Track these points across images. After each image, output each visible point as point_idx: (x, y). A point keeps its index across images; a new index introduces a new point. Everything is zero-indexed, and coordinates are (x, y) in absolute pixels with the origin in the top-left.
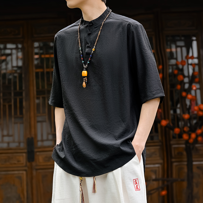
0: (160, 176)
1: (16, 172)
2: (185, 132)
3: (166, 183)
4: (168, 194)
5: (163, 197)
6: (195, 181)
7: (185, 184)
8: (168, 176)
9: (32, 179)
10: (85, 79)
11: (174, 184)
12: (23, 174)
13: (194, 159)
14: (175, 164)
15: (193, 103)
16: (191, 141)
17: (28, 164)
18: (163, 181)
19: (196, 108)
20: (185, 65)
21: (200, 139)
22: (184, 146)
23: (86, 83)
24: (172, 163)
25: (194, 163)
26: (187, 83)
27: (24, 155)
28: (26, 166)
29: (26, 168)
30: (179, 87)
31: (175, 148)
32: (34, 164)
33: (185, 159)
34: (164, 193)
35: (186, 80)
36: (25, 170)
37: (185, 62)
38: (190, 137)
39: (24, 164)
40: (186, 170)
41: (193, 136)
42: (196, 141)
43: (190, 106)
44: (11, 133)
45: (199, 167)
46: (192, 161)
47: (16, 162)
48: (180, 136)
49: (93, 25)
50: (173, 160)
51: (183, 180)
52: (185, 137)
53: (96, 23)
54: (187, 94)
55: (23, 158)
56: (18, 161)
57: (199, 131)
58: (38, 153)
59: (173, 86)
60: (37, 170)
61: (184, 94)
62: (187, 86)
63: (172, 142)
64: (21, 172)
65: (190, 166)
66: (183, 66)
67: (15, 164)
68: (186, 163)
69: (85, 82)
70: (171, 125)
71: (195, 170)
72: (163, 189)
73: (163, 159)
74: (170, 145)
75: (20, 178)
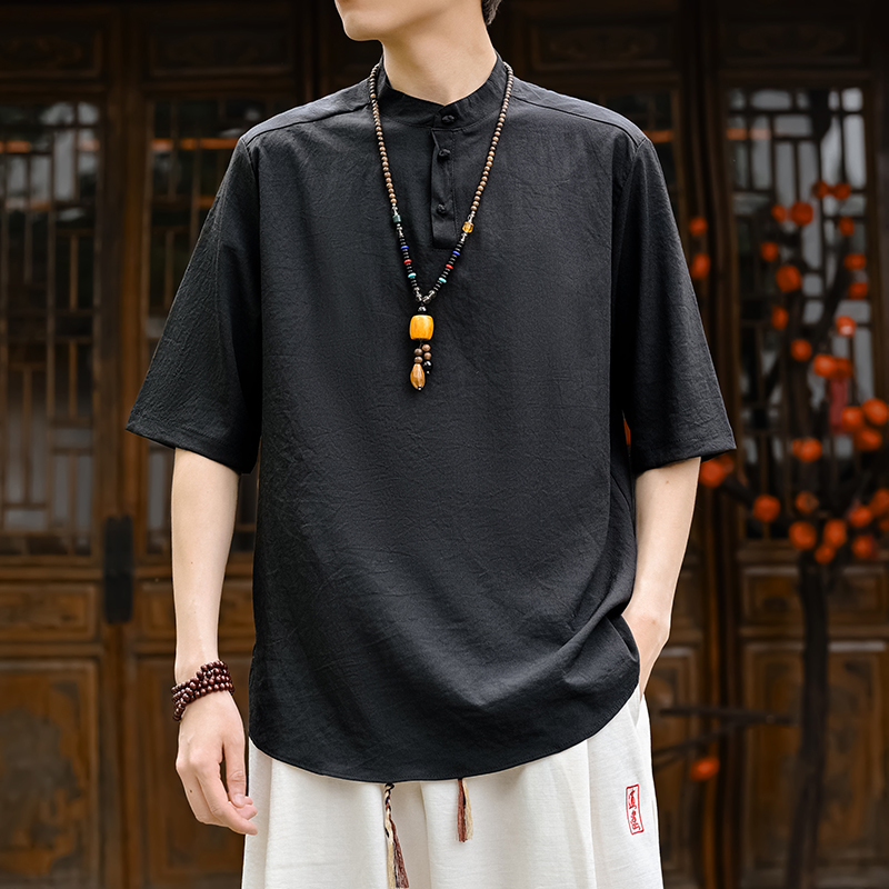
0: (694, 697)
1: (57, 665)
2: (799, 516)
3: (716, 727)
4: (721, 774)
5: (702, 785)
6: (834, 722)
7: (793, 737)
8: (724, 701)
9: (121, 694)
10: (420, 351)
11: (750, 734)
12: (83, 672)
13: (832, 631)
14: (752, 649)
15: (841, 390)
16: (825, 554)
17: (107, 630)
18: (706, 719)
19: (851, 416)
20: (808, 221)
21: (862, 546)
22: (792, 571)
23: (425, 369)
24: (740, 643)
25: (836, 647)
26: (814, 298)
27: (91, 590)
28: (96, 640)
29: (98, 650)
30: (781, 318)
31: (755, 579)
32: (130, 631)
33: (798, 630)
34: (706, 768)
35: (812, 285)
36: (95, 658)
37: (808, 209)
38: (820, 538)
39: (91, 633)
40: (797, 675)
41: (836, 533)
42: (845, 555)
43: (824, 405)
44: (38, 494)
45: (854, 665)
46: (826, 640)
47: (56, 621)
48: (780, 530)
49: (459, 123)
50: (746, 631)
51: (785, 721)
52: (801, 536)
53: (469, 114)
54: (815, 352)
55: (85, 604)
56: (67, 618)
57: (861, 515)
58: (147, 587)
59: (755, 309)
60: (141, 657)
61: (801, 349)
62: (813, 313)
63: (743, 555)
64: (76, 665)
65: (816, 657)
66: (800, 227)
67: (52, 628)
68: (799, 647)
69: (422, 364)
70: (743, 480)
71: (836, 677)
72: (703, 752)
73: (705, 628)
74: (737, 567)
75: (71, 690)
